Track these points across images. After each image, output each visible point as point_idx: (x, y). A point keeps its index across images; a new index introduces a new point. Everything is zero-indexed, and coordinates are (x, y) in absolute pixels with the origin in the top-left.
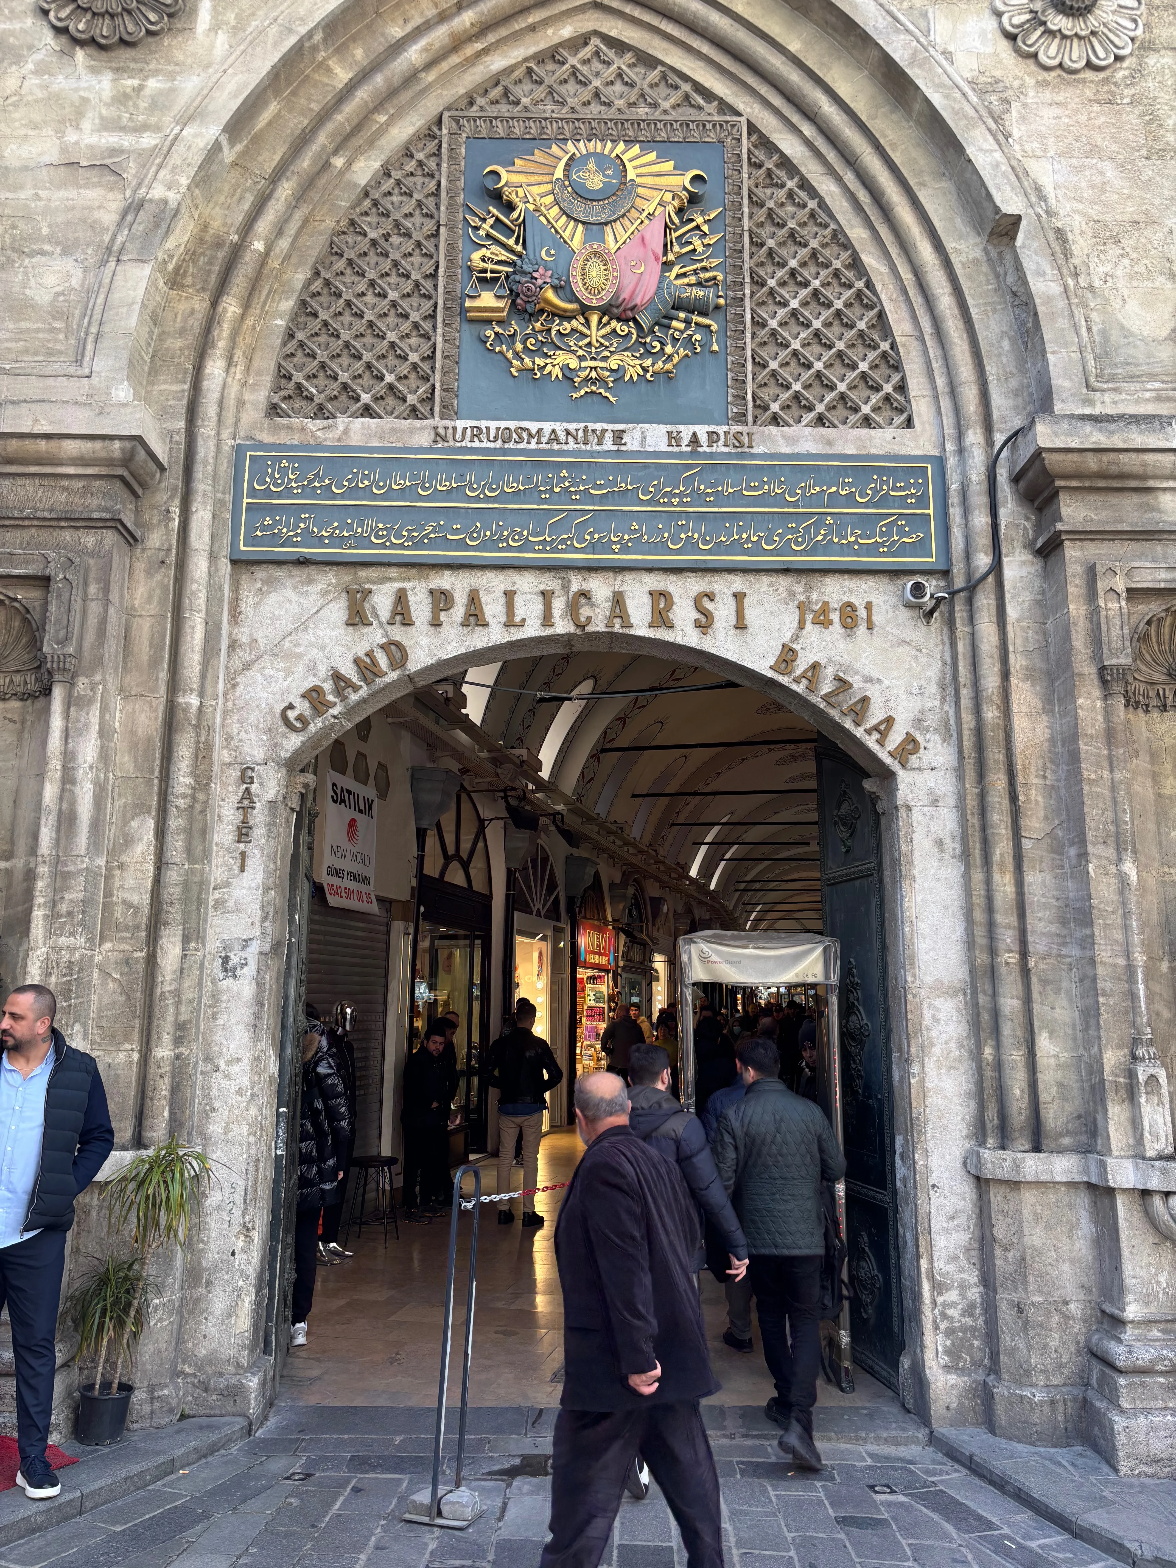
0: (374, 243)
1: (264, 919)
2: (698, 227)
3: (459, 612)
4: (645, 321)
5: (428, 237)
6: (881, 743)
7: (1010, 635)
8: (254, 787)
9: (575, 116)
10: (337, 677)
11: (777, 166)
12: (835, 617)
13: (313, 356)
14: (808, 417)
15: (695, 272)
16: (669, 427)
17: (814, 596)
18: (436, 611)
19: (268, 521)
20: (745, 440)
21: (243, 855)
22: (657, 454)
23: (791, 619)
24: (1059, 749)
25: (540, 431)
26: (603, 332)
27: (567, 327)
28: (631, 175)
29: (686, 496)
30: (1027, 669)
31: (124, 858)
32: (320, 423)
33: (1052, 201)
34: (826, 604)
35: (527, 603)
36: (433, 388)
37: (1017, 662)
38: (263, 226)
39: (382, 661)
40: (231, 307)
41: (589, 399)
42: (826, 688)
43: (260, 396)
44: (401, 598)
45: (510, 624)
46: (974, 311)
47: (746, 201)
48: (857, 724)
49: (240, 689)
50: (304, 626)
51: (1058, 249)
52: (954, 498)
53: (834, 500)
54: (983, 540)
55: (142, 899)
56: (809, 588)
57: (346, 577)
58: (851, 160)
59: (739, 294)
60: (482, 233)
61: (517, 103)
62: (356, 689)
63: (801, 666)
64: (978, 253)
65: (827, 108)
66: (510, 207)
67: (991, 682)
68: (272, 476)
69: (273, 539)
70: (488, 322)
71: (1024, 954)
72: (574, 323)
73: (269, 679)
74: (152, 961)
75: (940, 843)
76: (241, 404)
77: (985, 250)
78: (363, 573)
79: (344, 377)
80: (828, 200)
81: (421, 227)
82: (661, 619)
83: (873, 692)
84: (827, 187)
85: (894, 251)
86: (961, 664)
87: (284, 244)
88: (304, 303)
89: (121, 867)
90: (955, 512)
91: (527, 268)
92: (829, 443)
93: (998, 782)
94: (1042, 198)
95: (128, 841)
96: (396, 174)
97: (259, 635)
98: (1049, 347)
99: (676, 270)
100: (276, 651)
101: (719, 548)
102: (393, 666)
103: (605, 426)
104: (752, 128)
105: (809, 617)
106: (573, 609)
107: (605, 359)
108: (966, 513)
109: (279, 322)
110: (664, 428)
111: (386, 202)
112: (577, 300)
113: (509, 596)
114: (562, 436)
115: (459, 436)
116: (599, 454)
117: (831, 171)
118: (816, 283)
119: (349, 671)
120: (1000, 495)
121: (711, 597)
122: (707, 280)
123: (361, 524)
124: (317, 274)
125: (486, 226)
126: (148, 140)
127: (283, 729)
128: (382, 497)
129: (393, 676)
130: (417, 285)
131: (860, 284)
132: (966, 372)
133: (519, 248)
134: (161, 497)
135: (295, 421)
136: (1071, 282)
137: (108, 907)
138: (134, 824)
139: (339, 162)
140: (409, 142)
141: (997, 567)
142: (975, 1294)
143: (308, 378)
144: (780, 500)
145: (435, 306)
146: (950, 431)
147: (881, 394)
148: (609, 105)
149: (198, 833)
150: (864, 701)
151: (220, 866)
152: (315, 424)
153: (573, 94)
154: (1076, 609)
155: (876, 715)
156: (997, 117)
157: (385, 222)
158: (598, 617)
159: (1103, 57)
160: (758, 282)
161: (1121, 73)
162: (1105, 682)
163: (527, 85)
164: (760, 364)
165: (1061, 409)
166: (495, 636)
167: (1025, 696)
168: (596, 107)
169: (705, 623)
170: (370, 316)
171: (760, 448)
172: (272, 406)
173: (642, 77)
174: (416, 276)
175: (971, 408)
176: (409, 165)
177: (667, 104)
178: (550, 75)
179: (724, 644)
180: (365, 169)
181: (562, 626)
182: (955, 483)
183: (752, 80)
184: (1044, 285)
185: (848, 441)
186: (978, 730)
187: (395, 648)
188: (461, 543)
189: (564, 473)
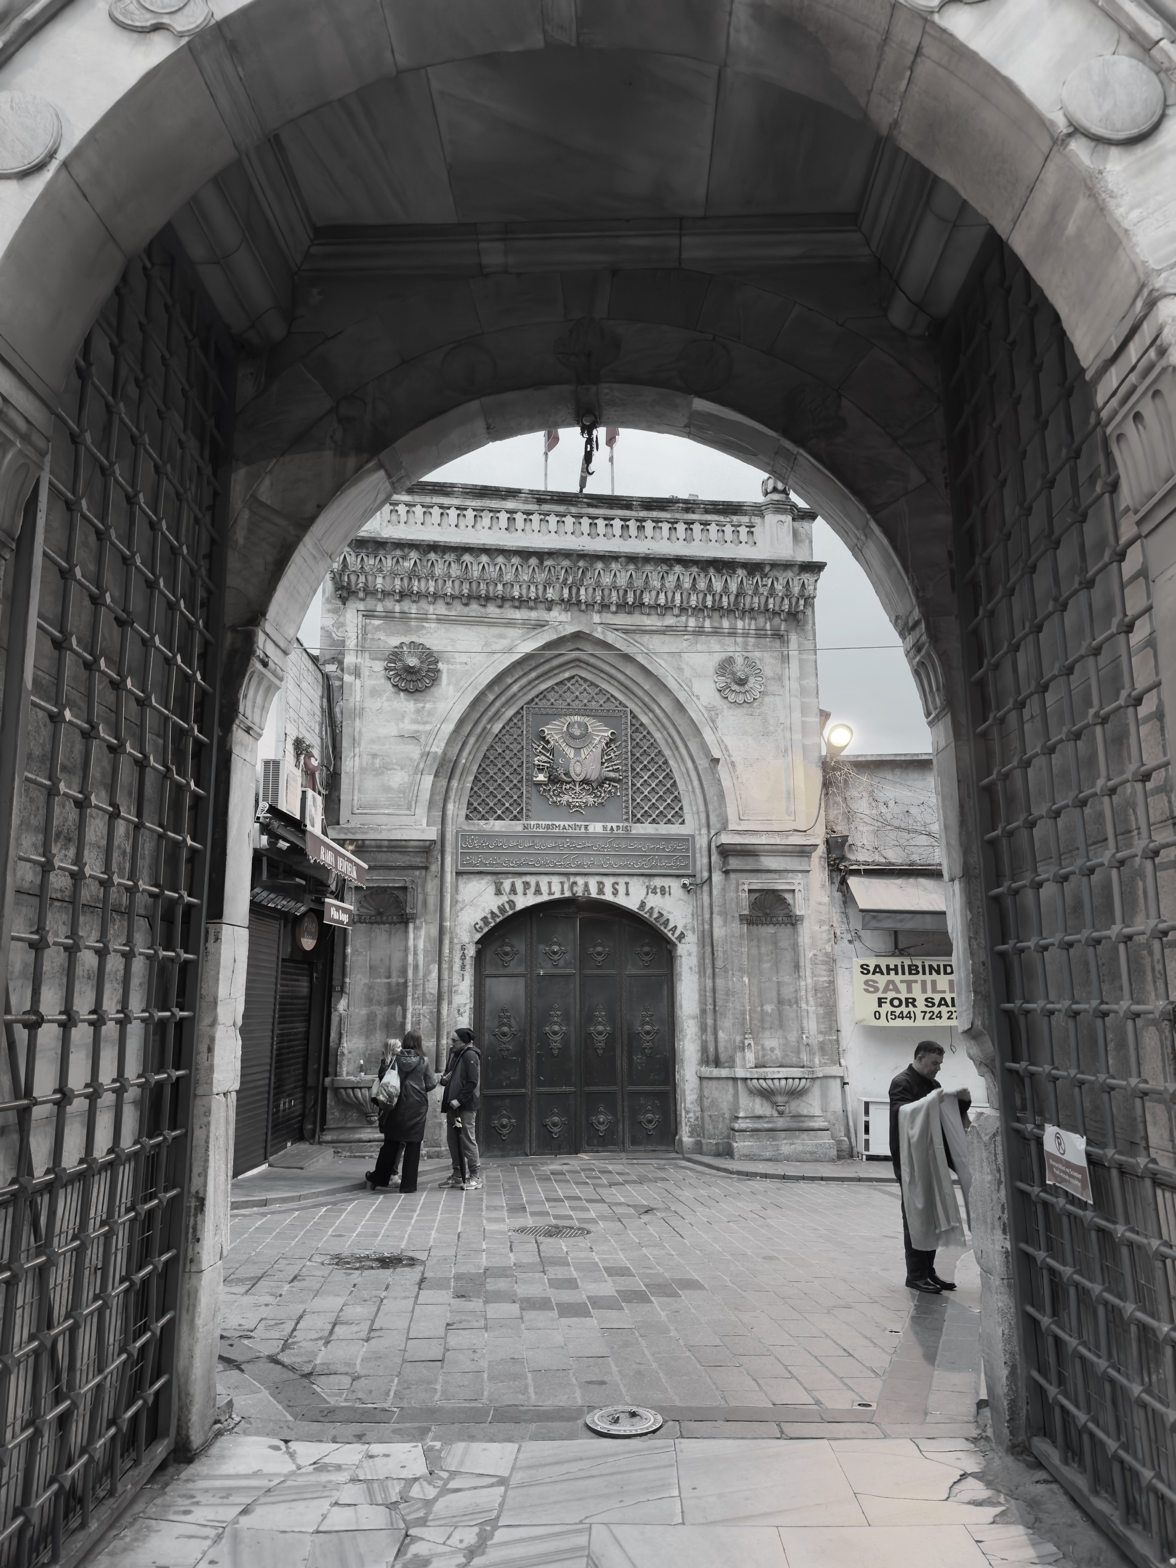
0: (500, 754)
3: (533, 889)
4: (595, 785)
5: (519, 752)
6: (673, 934)
7: (714, 900)
9: (570, 707)
10: (492, 913)
11: (640, 726)
12: (658, 891)
16: (603, 824)
17: (652, 883)
18: (525, 889)
19: (468, 858)
20: (629, 829)
21: (463, 975)
22: (599, 833)
24: (728, 939)
25: (559, 825)
29: (609, 848)
30: (719, 912)
31: (428, 978)
32: (484, 822)
33: (731, 751)
37: (716, 909)
38: (465, 753)
40: (454, 783)
42: (655, 915)
43: (464, 812)
44: (513, 885)
45: (550, 894)
46: (705, 787)
47: (629, 739)
48: (665, 928)
50: (480, 895)
51: (731, 770)
52: (697, 851)
53: (659, 850)
54: (706, 868)
55: (435, 991)
57: (494, 877)
58: (666, 728)
61: (549, 701)
62: (499, 917)
63: (647, 908)
64: (707, 765)
65: (658, 711)
66: (548, 742)
67: (707, 916)
68: (469, 842)
69: (470, 864)
71: (715, 1005)
74: (439, 1012)
75: (691, 968)
76: (458, 816)
77: (709, 764)
78: (500, 876)
79: (491, 804)
81: (515, 747)
82: (601, 891)
83: (670, 917)
84: (657, 735)
85: (679, 761)
86: (698, 908)
87: (471, 758)
88: (476, 777)
89: (428, 981)
90: (698, 856)
93: (708, 949)
94: (727, 750)
95: (430, 972)
96: (507, 728)
98: (727, 804)
100: (472, 904)
101: (621, 867)
102: (511, 908)
103: (582, 823)
104: (631, 712)
108: (701, 857)
109: (469, 785)
111: (504, 739)
113: (550, 883)
114: (567, 827)
116: (580, 833)
117: (658, 730)
118: (653, 770)
119: (496, 911)
121: (617, 883)
123: (499, 859)
126: (428, 727)
128: (506, 849)
129: (511, 912)
132: (702, 808)
134: (435, 853)
135: (476, 822)
136: (736, 783)
137: (424, 994)
138: (431, 966)
139: (489, 726)
141: (710, 878)
142: (699, 1114)
144: (640, 850)
146: (697, 828)
147: (674, 811)
148: (581, 701)
149: (451, 968)
150: (668, 920)
151: (456, 979)
152: (482, 822)
153: (569, 697)
154: (733, 895)
155: (671, 925)
156: (713, 722)
157: (504, 746)
158: (579, 891)
159: (749, 699)
160: (633, 769)
161: (756, 704)
162: (741, 920)
163: (552, 693)
164: (634, 800)
165: (731, 827)
166: (545, 898)
167: (718, 921)
168: (577, 702)
169: (615, 893)
170: (499, 781)
171: (633, 832)
172: (467, 815)
173: (592, 691)
174: (515, 766)
175: (704, 821)
176: (512, 724)
177: (601, 702)
178: (560, 690)
179: (621, 900)
180: (497, 727)
181: (567, 894)
182: (698, 847)
183: (632, 696)
184: (726, 783)
185: (663, 829)
186: (703, 931)
187: (512, 903)
188: (533, 866)
189: (568, 840)
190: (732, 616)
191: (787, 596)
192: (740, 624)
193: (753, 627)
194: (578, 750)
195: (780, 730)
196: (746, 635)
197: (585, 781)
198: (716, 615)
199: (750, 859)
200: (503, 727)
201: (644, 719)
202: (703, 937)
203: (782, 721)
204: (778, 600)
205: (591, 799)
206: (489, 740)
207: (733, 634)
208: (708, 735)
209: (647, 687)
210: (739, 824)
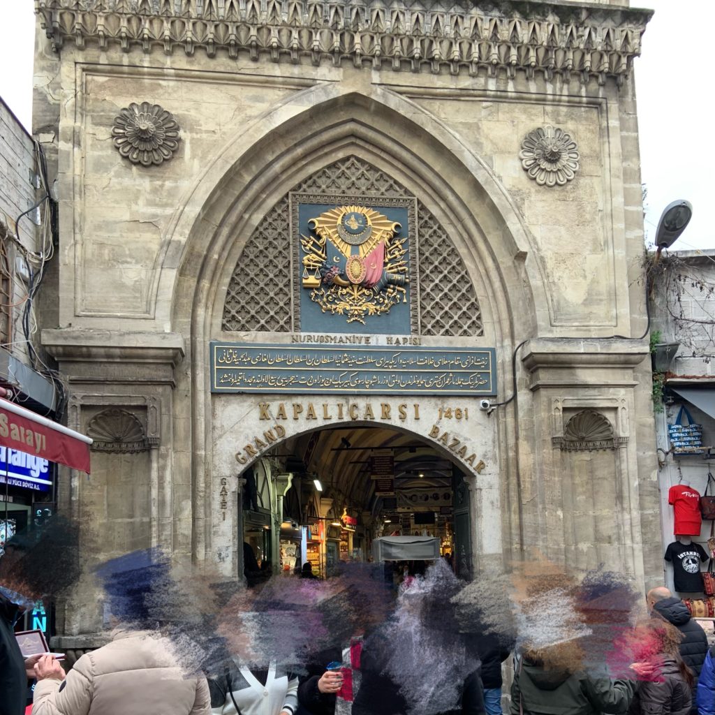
0: (261, 252)
1: (234, 538)
2: (397, 247)
3: (305, 413)
4: (376, 289)
5: (284, 249)
6: (471, 465)
7: (520, 423)
8: (227, 486)
9: (345, 195)
10: (258, 441)
11: (430, 218)
12: (453, 414)
13: (239, 303)
14: (443, 331)
15: (397, 267)
16: (387, 336)
17: (445, 406)
18: (296, 413)
19: (226, 376)
20: (418, 341)
21: (224, 513)
22: (384, 347)
23: (436, 415)
24: (537, 467)
25: (335, 337)
26: (360, 293)
27: (344, 291)
28: (370, 223)
29: (395, 365)
30: (526, 436)
31: (180, 517)
32: (244, 333)
33: (540, 244)
34: (450, 409)
35: (332, 409)
36: (290, 317)
37: (522, 434)
38: (217, 247)
39: (275, 434)
40: (205, 284)
41: (355, 323)
42: (450, 443)
43: (218, 321)
44: (281, 409)
45: (325, 418)
46: (509, 289)
47: (417, 235)
48: (462, 457)
49: (218, 446)
50: (242, 420)
51: (541, 266)
52: (499, 366)
53: (453, 366)
54: (509, 385)
55: (188, 532)
56: (443, 403)
57: (258, 399)
58: (460, 220)
59: (414, 277)
60: (307, 248)
61: (319, 187)
62: (265, 446)
63: (440, 435)
64: (510, 264)
66: (319, 237)
67: (511, 441)
68: (226, 357)
69: (228, 384)
70: (312, 289)
71: (522, 544)
72: (348, 289)
73: (229, 442)
74: (194, 556)
75: (492, 503)
76: (211, 325)
77: (514, 263)
78: (265, 398)
79: (253, 312)
80: (451, 236)
81: (280, 244)
82: (386, 415)
83: (468, 445)
84: (450, 230)
85: (477, 260)
86: (501, 433)
87: (225, 254)
88: (233, 279)
89: (180, 520)
90: (499, 372)
91: (328, 266)
92: (451, 342)
93: (513, 480)
94: (536, 243)
95: (182, 510)
96: (270, 220)
97: (225, 424)
98: (537, 308)
99: (389, 265)
100: (232, 430)
101: (408, 386)
102: (280, 435)
103: (362, 335)
104: (419, 202)
105: (444, 414)
106: (350, 412)
107: (360, 305)
108: (504, 373)
109: (224, 288)
110: (385, 336)
111: (266, 233)
112: (348, 280)
113: (325, 406)
114: (344, 339)
115: (302, 339)
116: (359, 347)
117: (452, 223)
118: (446, 272)
119: (262, 439)
120: (517, 367)
121: (405, 406)
122: (402, 270)
123: (264, 377)
124: (238, 265)
125: (309, 245)
126: (168, 211)
127: (237, 462)
128: (271, 366)
129: (279, 440)
130: (281, 271)
131: (463, 273)
132: (505, 315)
133: (323, 255)
135: (234, 333)
136: (546, 281)
137: (175, 536)
138: (183, 503)
139: (246, 216)
140: (275, 205)
141: (515, 397)
143: (237, 312)
144: (431, 366)
145: (289, 280)
146: (499, 338)
147: (471, 321)
148: (358, 189)
149: (208, 505)
150: (465, 448)
151: (215, 518)
152: (242, 334)
153: (344, 183)
154: (544, 415)
155: (469, 454)
156: (519, 208)
157: (266, 242)
158: (361, 416)
159: (562, 180)
160: (422, 271)
161: (569, 187)
162: (554, 444)
163: (324, 179)
164: (423, 308)
165: (540, 335)
166: (320, 423)
167: (524, 447)
168: (353, 190)
169: (403, 417)
170: (262, 285)
171: (424, 345)
172: (223, 326)
173: (372, 176)
174: (280, 267)
175: (507, 330)
176: (275, 215)
177: (383, 190)
178: (333, 174)
179: (410, 425)
180: (257, 218)
181: (347, 419)
182: (499, 361)
183: (419, 181)
184: (536, 282)
185: (458, 341)
186: (507, 460)
187: (280, 429)
188: (305, 385)
189: (346, 355)
190: (540, 78)
191: (607, 52)
192: (549, 88)
193: (565, 92)
194: (355, 247)
195: (598, 218)
196: (557, 103)
197: (366, 285)
198: (521, 76)
199: (565, 372)
200: (265, 219)
201: (435, 211)
202: (507, 466)
203: (600, 207)
204: (596, 56)
205: (372, 307)
206: (248, 233)
207: (541, 101)
208: (513, 225)
209: (437, 169)
210: (551, 331)
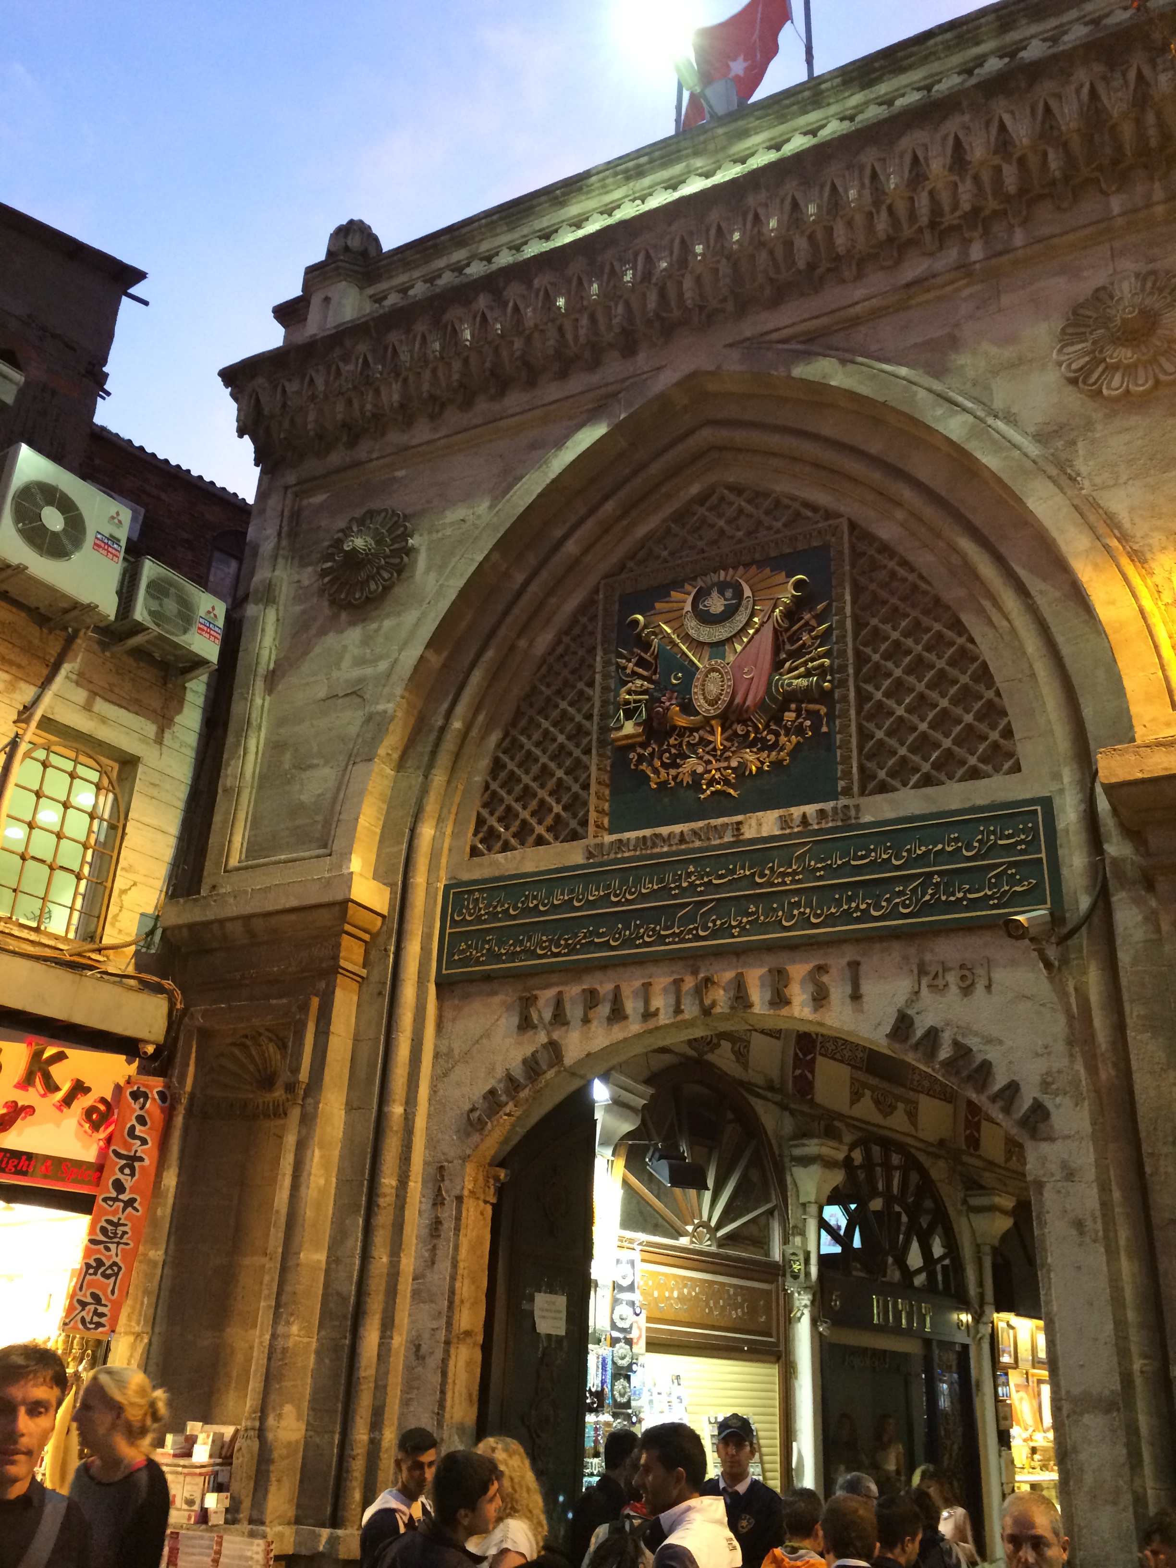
2: (807, 624)
3: (604, 1008)
8: (444, 1183)
10: (510, 1079)
12: (952, 977)
13: (502, 801)
14: (914, 779)
15: (805, 663)
16: (782, 812)
18: (587, 1009)
19: (463, 946)
20: (852, 811)
21: (435, 1247)
22: (772, 838)
23: (907, 983)
25: (671, 834)
26: (726, 735)
29: (798, 874)
32: (504, 856)
34: (938, 964)
35: (662, 994)
36: (590, 811)
38: (461, 709)
39: (544, 1060)
41: (715, 797)
42: (946, 1053)
43: (465, 841)
44: (559, 1001)
45: (646, 1014)
47: (848, 591)
49: (439, 1094)
50: (487, 1036)
53: (941, 856)
54: (1084, 881)
55: (351, 1290)
56: (922, 950)
57: (518, 986)
59: (843, 676)
62: (525, 1087)
63: (918, 1035)
68: (468, 908)
69: (465, 962)
73: (460, 1083)
74: (353, 1348)
75: (1078, 1224)
78: (531, 982)
79: (524, 815)
80: (927, 572)
82: (779, 996)
87: (483, 718)
88: (495, 760)
89: (337, 1261)
90: (1063, 853)
92: (935, 801)
93: (1124, 1150)
95: (343, 1238)
96: (566, 640)
97: (456, 1046)
98: (1125, 674)
100: (467, 1058)
101: (830, 920)
102: (551, 1064)
103: (727, 820)
104: (853, 526)
105: (924, 980)
106: (700, 994)
109: (476, 778)
110: (776, 813)
113: (645, 988)
114: (689, 836)
115: (606, 850)
116: (720, 847)
118: (919, 649)
119: (518, 1073)
120: (1103, 830)
121: (824, 969)
122: (815, 669)
123: (529, 940)
124: (506, 734)
126: (380, 667)
127: (470, 1128)
129: (551, 1073)
130: (580, 726)
131: (962, 640)
132: (1058, 709)
133: (656, 677)
135: (487, 859)
139: (522, 643)
140: (576, 612)
143: (498, 820)
144: (886, 866)
145: (591, 740)
147: (988, 742)
149: (397, 1228)
150: (985, 1066)
151: (420, 1259)
153: (703, 537)
155: (1000, 1081)
156: (1060, 465)
158: (721, 1000)
160: (861, 660)
164: (865, 737)
165: (1144, 734)
166: (634, 1027)
167: (1146, 1051)
168: (721, 543)
169: (821, 1001)
170: (544, 760)
171: (867, 818)
172: (473, 849)
173: (759, 508)
174: (578, 718)
175: (1065, 744)
176: (576, 630)
177: (779, 526)
178: (684, 528)
179: (838, 1015)
180: (543, 641)
181: (691, 1011)
182: (1060, 826)
183: (847, 485)
185: (955, 796)
186: (1104, 1090)
187: (553, 1047)
188: (606, 945)
189: (691, 869)
192: (1118, 204)
193: (1161, 197)
196: (1141, 224)
201: (886, 531)
202: (1106, 1110)
206: (528, 673)
207: (1102, 235)
208: (1043, 502)
209: (874, 448)
